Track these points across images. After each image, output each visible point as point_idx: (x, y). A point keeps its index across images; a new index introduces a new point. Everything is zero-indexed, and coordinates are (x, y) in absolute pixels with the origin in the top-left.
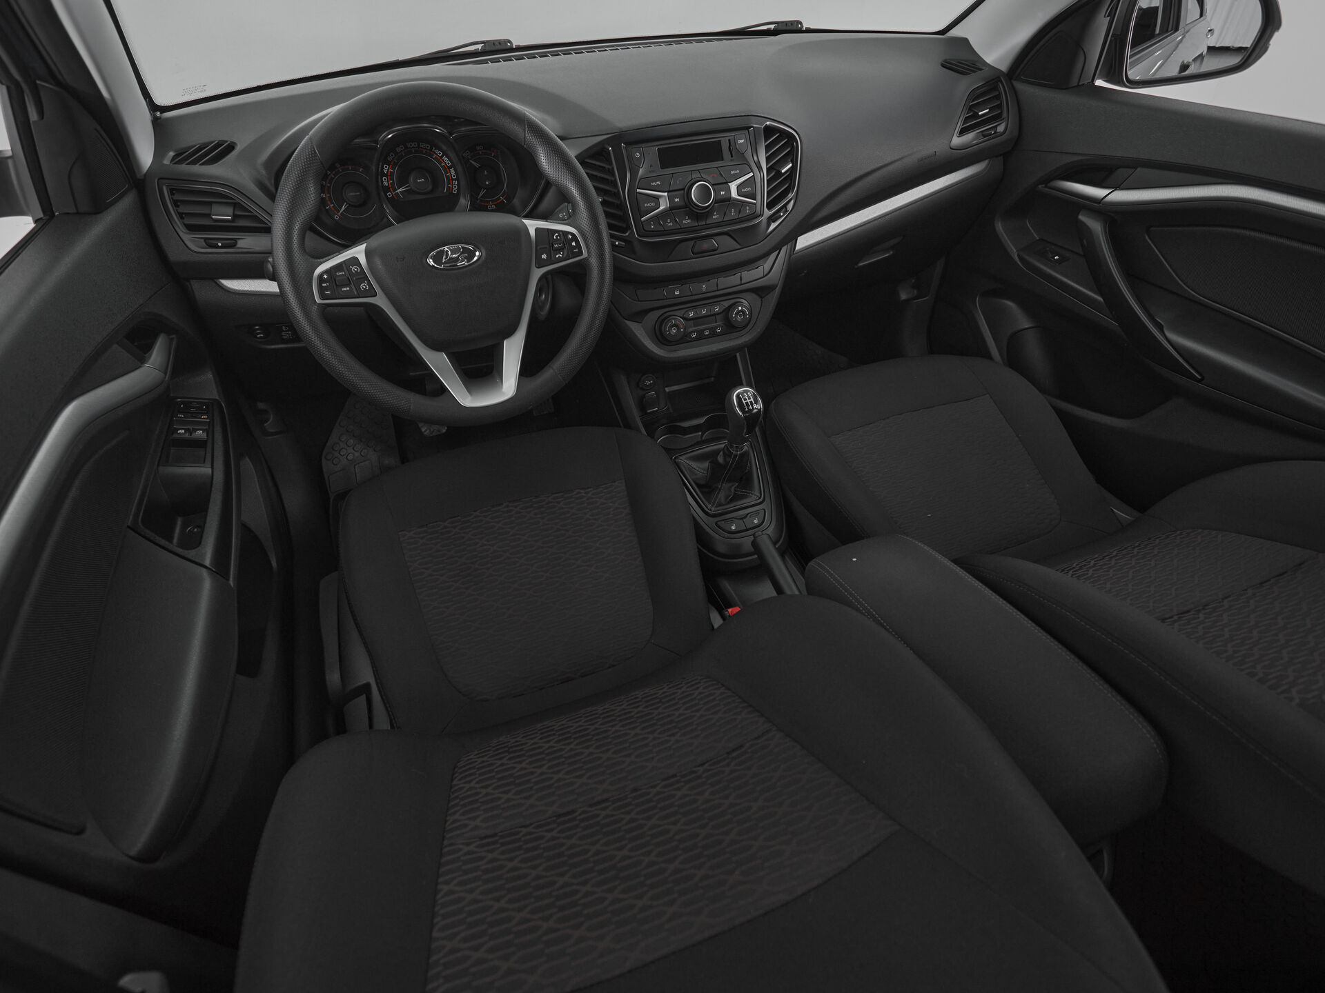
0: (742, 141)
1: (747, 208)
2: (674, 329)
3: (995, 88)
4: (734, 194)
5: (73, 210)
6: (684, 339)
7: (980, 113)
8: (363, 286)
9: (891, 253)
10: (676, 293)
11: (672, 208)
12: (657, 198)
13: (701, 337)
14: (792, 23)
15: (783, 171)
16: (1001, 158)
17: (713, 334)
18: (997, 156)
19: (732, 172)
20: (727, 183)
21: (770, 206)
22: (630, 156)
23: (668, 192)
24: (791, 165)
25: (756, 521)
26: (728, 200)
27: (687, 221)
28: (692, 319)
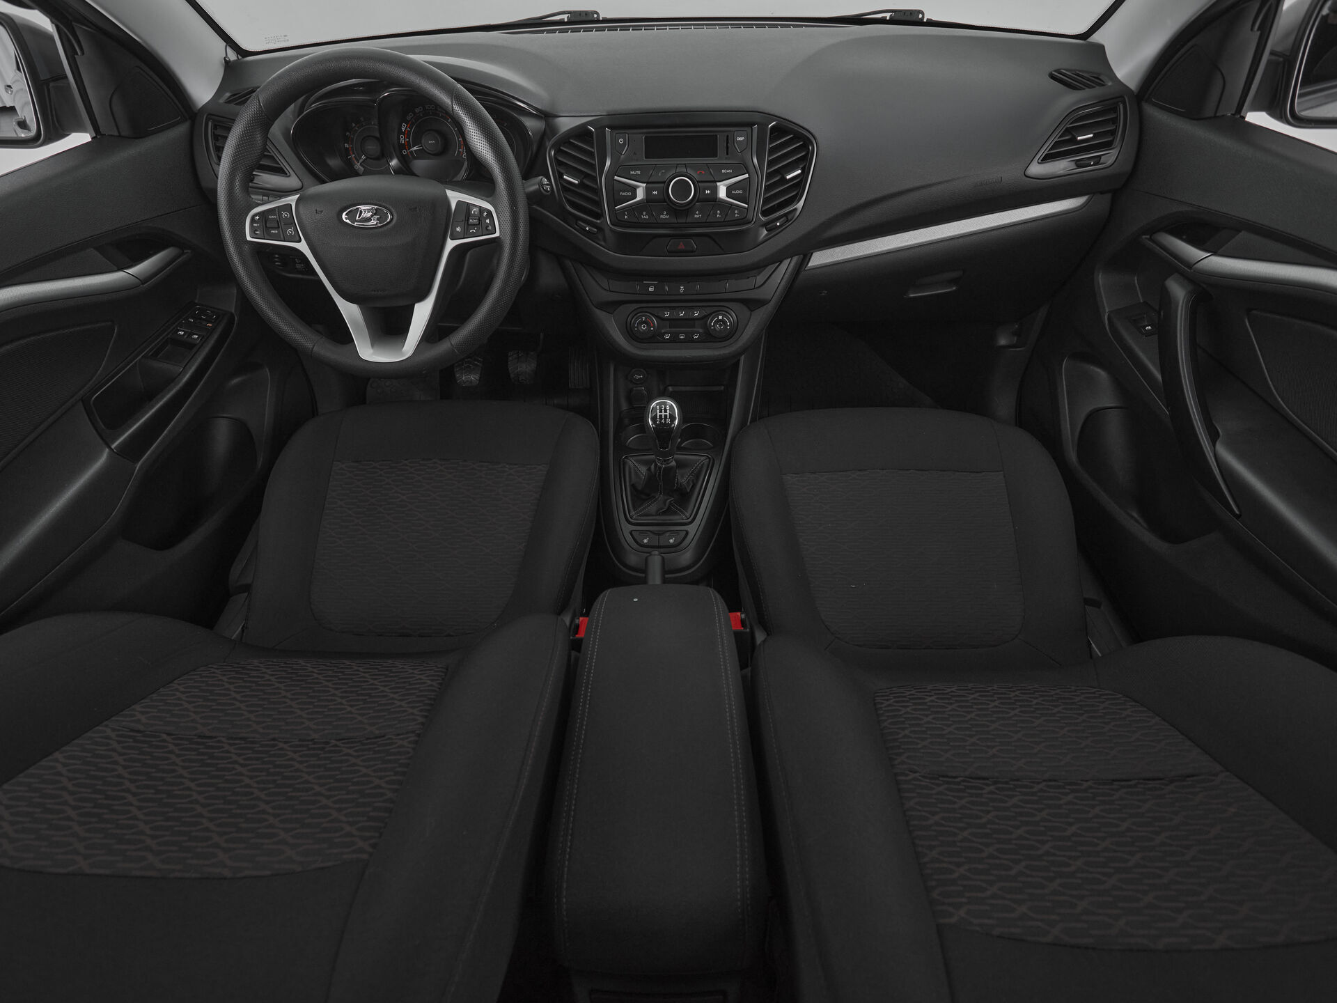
0: (742, 139)
1: (736, 212)
2: (644, 327)
3: (1114, 109)
4: (722, 193)
5: (116, 133)
6: (653, 339)
7: (1079, 138)
8: (290, 231)
9: (954, 288)
10: (650, 289)
11: (649, 199)
12: (634, 189)
13: (674, 340)
14: (911, 12)
15: (788, 177)
16: (1108, 196)
17: (689, 340)
18: (1102, 193)
19: (723, 171)
20: (716, 182)
21: (765, 213)
22: (614, 141)
23: (647, 183)
24: (799, 171)
25: (671, 541)
26: (714, 198)
27: (664, 216)
28: (667, 319)
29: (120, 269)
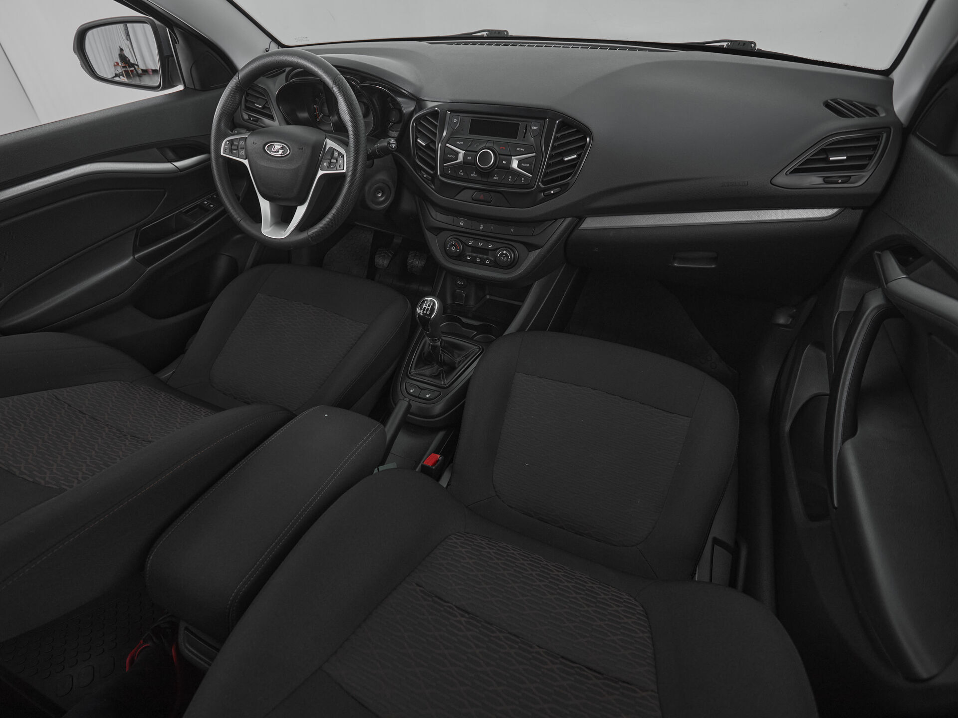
0: (536, 128)
1: (523, 179)
2: (453, 248)
3: (878, 138)
4: (515, 164)
5: (193, 88)
6: (459, 257)
7: (831, 159)
8: (242, 153)
9: (713, 266)
10: (461, 224)
11: (465, 161)
12: (457, 153)
13: (473, 261)
14: (744, 43)
15: (566, 159)
16: (859, 213)
17: (483, 263)
18: (853, 208)
19: (518, 149)
20: (512, 156)
21: (543, 183)
22: (451, 119)
23: (466, 151)
24: (576, 156)
25: (428, 396)
26: (508, 168)
27: (474, 175)
28: (470, 246)
29: (170, 161)
